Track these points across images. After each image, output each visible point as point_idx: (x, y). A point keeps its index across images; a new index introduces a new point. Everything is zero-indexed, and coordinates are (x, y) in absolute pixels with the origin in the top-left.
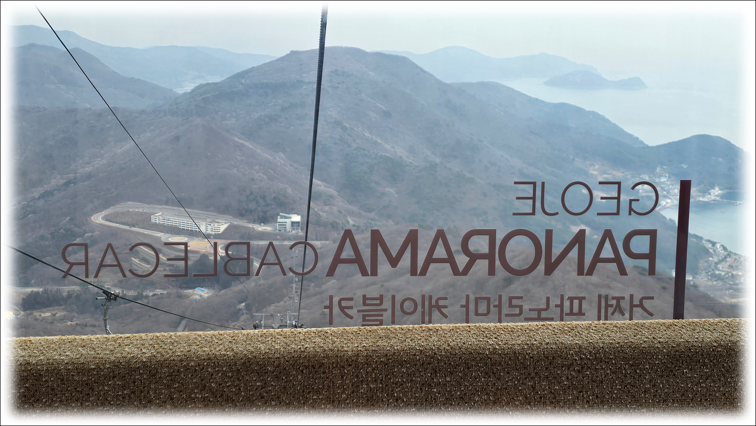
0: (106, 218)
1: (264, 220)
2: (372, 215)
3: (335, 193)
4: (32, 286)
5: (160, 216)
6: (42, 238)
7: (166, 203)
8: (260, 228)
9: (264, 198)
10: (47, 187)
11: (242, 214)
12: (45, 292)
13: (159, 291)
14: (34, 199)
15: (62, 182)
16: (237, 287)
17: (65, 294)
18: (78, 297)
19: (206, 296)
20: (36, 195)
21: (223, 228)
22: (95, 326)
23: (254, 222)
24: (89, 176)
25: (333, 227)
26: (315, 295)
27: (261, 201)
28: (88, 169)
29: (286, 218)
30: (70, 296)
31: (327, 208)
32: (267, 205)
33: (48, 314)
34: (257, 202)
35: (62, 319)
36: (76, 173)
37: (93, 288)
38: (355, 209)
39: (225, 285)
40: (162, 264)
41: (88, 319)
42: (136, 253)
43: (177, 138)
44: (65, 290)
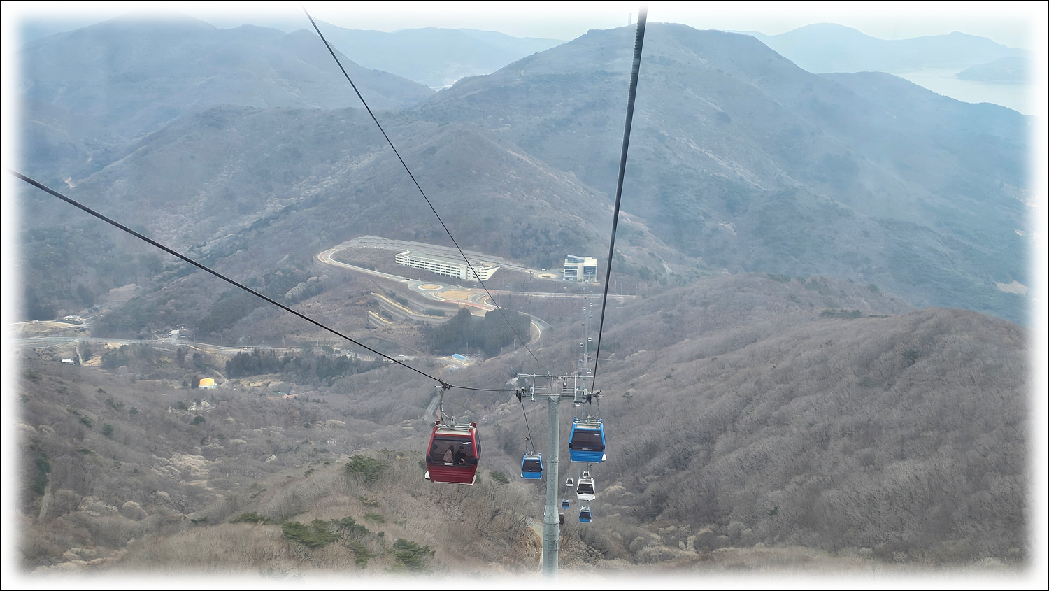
0: (337, 257)
1: (547, 265)
2: (699, 260)
3: (645, 228)
4: (239, 346)
5: (408, 255)
6: (254, 281)
7: (416, 238)
8: (541, 275)
9: (546, 233)
10: (261, 215)
11: (515, 256)
12: (256, 353)
13: (403, 357)
14: (244, 230)
15: (280, 207)
16: (507, 355)
17: (281, 357)
18: (298, 361)
19: (466, 365)
20: (247, 224)
21: (490, 273)
22: (318, 401)
23: (532, 266)
24: (316, 200)
25: (642, 276)
26: (616, 370)
27: (543, 238)
28: (315, 190)
29: (576, 261)
30: (287, 360)
31: (634, 249)
32: (551, 243)
33: (259, 384)
34: (537, 239)
35: (276, 391)
36: (299, 197)
37: (318, 351)
38: (674, 251)
39: (492, 352)
40: (407, 320)
41: (311, 393)
42: (374, 304)
43: (432, 150)
44: (282, 352)
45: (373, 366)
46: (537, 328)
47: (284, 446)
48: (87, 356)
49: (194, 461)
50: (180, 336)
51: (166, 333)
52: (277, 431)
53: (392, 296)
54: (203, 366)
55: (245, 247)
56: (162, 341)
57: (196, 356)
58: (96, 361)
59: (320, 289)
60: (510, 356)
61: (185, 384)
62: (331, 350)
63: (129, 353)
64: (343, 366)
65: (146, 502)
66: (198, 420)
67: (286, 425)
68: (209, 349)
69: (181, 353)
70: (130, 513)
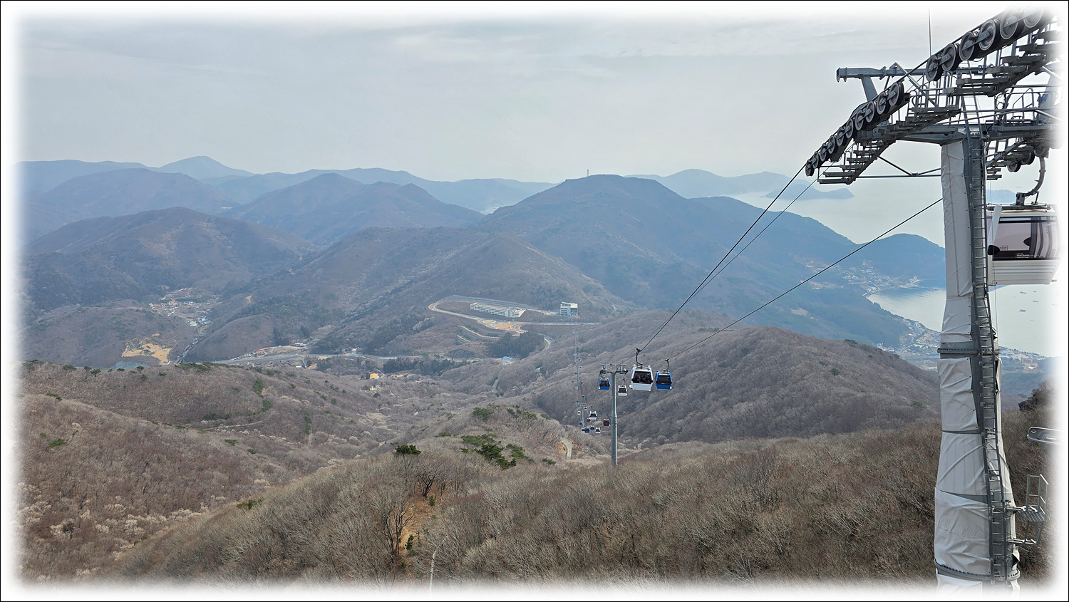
0: (438, 307)
1: (551, 308)
2: (631, 302)
3: (600, 285)
4: (390, 356)
5: (475, 305)
6: (395, 322)
7: (480, 296)
8: (548, 313)
9: (550, 291)
10: (397, 285)
11: (533, 304)
12: (399, 359)
13: (477, 359)
14: (387, 294)
15: (406, 281)
16: (533, 357)
17: (412, 361)
18: (421, 363)
19: (511, 363)
20: (389, 291)
21: (521, 313)
22: (434, 384)
23: (543, 309)
24: (425, 277)
25: (602, 312)
26: (592, 362)
27: (548, 293)
28: (424, 272)
29: (566, 305)
30: (416, 363)
31: (596, 298)
32: (552, 296)
33: (401, 376)
34: (545, 294)
35: (412, 379)
36: (416, 275)
37: (432, 357)
38: (618, 298)
39: (525, 355)
40: (479, 339)
41: (429, 379)
42: (460, 332)
43: (486, 248)
44: (412, 359)
45: (461, 365)
46: (548, 342)
47: (421, 407)
48: (309, 364)
49: (377, 416)
50: (357, 352)
51: (350, 351)
52: (416, 399)
53: (469, 327)
54: (371, 368)
55: (389, 303)
56: (348, 355)
57: (367, 362)
58: (314, 366)
59: (431, 325)
60: (534, 357)
61: (362, 377)
62: (438, 357)
63: (331, 362)
64: (446, 365)
65: (359, 437)
66: (376, 395)
67: (420, 397)
68: (373, 358)
69: (359, 360)
70: (353, 442)
